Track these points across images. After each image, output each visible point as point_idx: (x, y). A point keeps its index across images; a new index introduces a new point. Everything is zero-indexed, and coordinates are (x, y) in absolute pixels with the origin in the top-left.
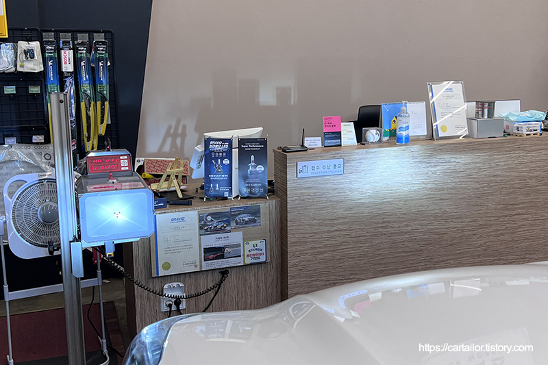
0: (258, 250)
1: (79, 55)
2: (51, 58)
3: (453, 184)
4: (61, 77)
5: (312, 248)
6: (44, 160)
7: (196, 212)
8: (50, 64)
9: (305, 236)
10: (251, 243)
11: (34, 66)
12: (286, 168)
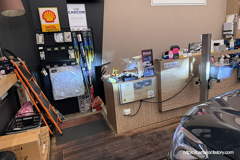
0: (152, 93)
1: (84, 36)
2: (74, 37)
4: (79, 43)
5: (168, 91)
6: (76, 70)
7: (133, 82)
8: (74, 39)
9: (167, 87)
10: (150, 91)
11: (69, 40)
12: (160, 66)
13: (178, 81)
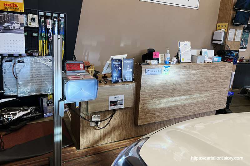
1: (54, 22)
2: (43, 22)
3: (195, 79)
11: (35, 25)
12: (142, 71)
13: (160, 90)
